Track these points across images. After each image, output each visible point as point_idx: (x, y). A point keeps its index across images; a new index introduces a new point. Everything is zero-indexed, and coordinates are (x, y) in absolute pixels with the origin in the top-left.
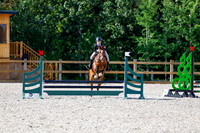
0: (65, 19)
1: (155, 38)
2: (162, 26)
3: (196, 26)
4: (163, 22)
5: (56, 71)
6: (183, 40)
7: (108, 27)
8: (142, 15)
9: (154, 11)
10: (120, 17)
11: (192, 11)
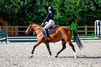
0: (19, 7)
1: (61, 15)
2: (64, 10)
3: (80, 10)
4: (65, 8)
5: (15, 31)
6: (74, 16)
7: (39, 10)
8: (55, 5)
9: (60, 3)
10: (45, 6)
11: (78, 2)
